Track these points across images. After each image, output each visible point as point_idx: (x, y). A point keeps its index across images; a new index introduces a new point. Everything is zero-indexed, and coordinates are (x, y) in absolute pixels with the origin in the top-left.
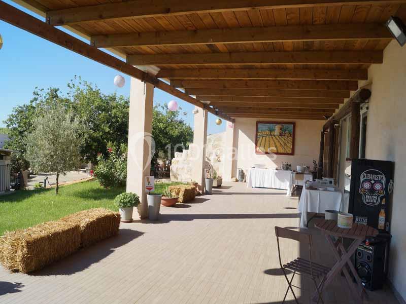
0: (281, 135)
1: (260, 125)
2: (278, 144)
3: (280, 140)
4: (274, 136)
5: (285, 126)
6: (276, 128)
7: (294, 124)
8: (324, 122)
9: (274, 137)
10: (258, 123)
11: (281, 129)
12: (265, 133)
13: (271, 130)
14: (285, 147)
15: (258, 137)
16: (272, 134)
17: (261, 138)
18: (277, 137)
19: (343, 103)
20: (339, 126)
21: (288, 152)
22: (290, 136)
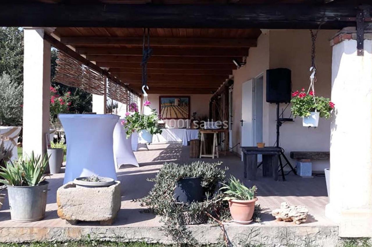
0: (179, 105)
1: (162, 99)
2: (177, 112)
3: (179, 109)
4: (174, 106)
5: (182, 99)
6: (175, 101)
7: (189, 97)
8: (212, 96)
9: (174, 108)
10: (160, 97)
11: (179, 101)
12: (167, 105)
13: (171, 102)
14: (183, 114)
15: (162, 107)
16: (172, 105)
17: (163, 108)
18: (177, 107)
19: (222, 84)
20: (221, 98)
21: (186, 117)
22: (187, 106)
